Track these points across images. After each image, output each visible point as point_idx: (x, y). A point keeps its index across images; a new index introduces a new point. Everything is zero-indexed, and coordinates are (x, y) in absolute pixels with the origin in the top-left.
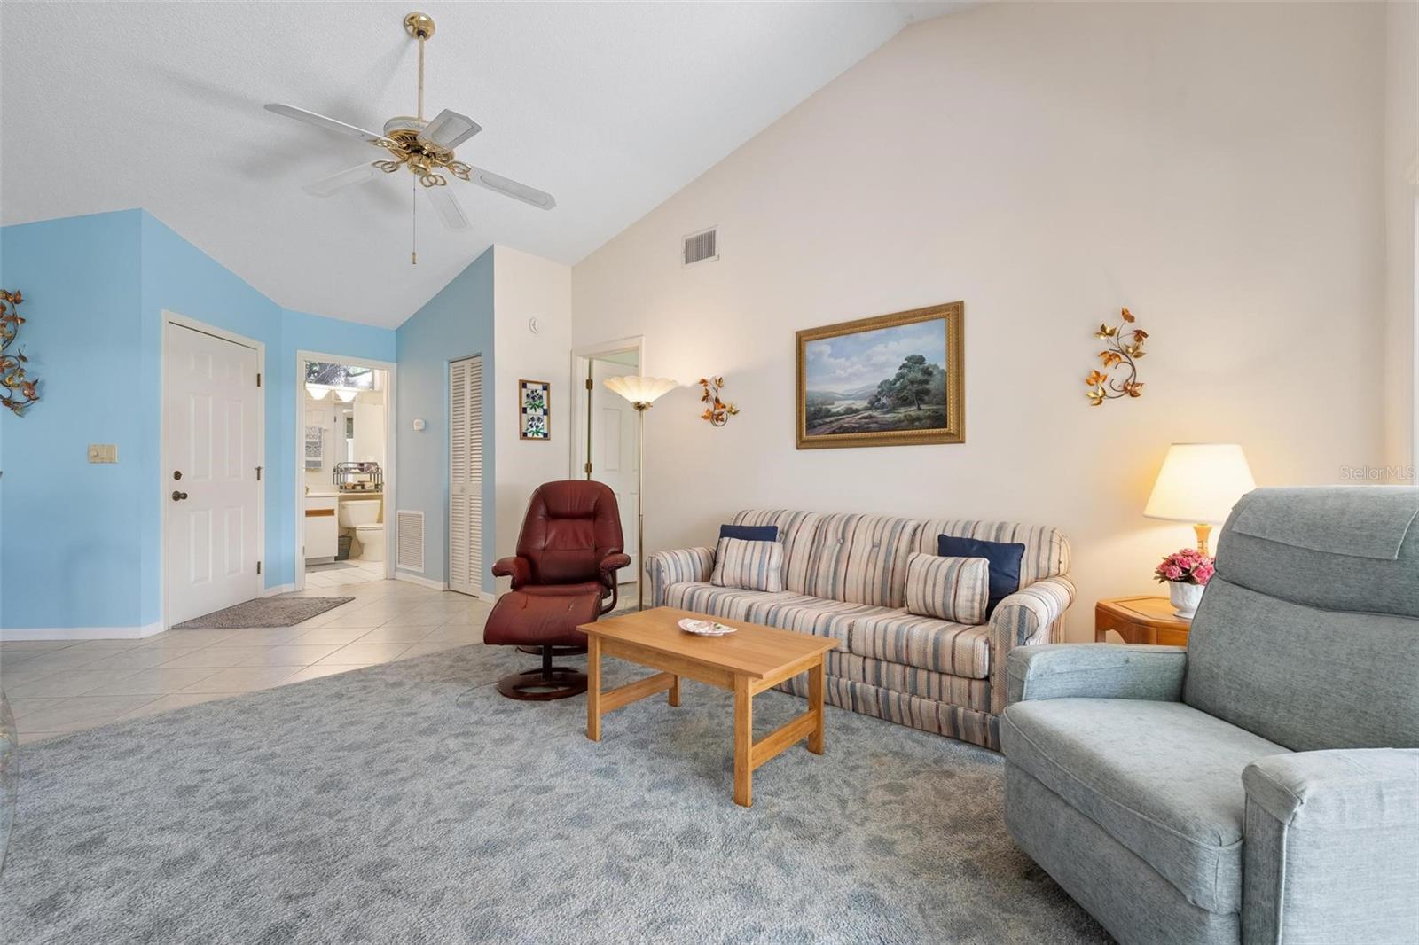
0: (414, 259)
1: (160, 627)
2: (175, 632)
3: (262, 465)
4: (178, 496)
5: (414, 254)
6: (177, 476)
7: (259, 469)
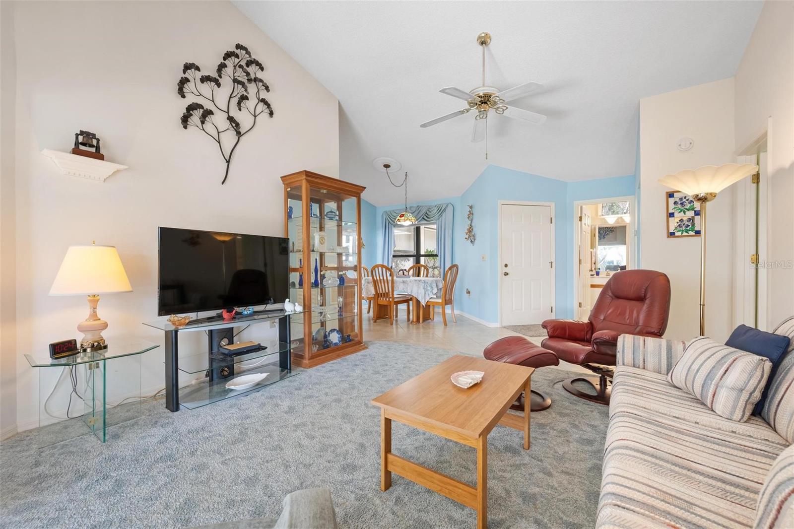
0: (487, 157)
1: (497, 325)
2: (504, 329)
3: (553, 260)
4: (506, 274)
5: (487, 154)
6: (506, 266)
7: (552, 263)
